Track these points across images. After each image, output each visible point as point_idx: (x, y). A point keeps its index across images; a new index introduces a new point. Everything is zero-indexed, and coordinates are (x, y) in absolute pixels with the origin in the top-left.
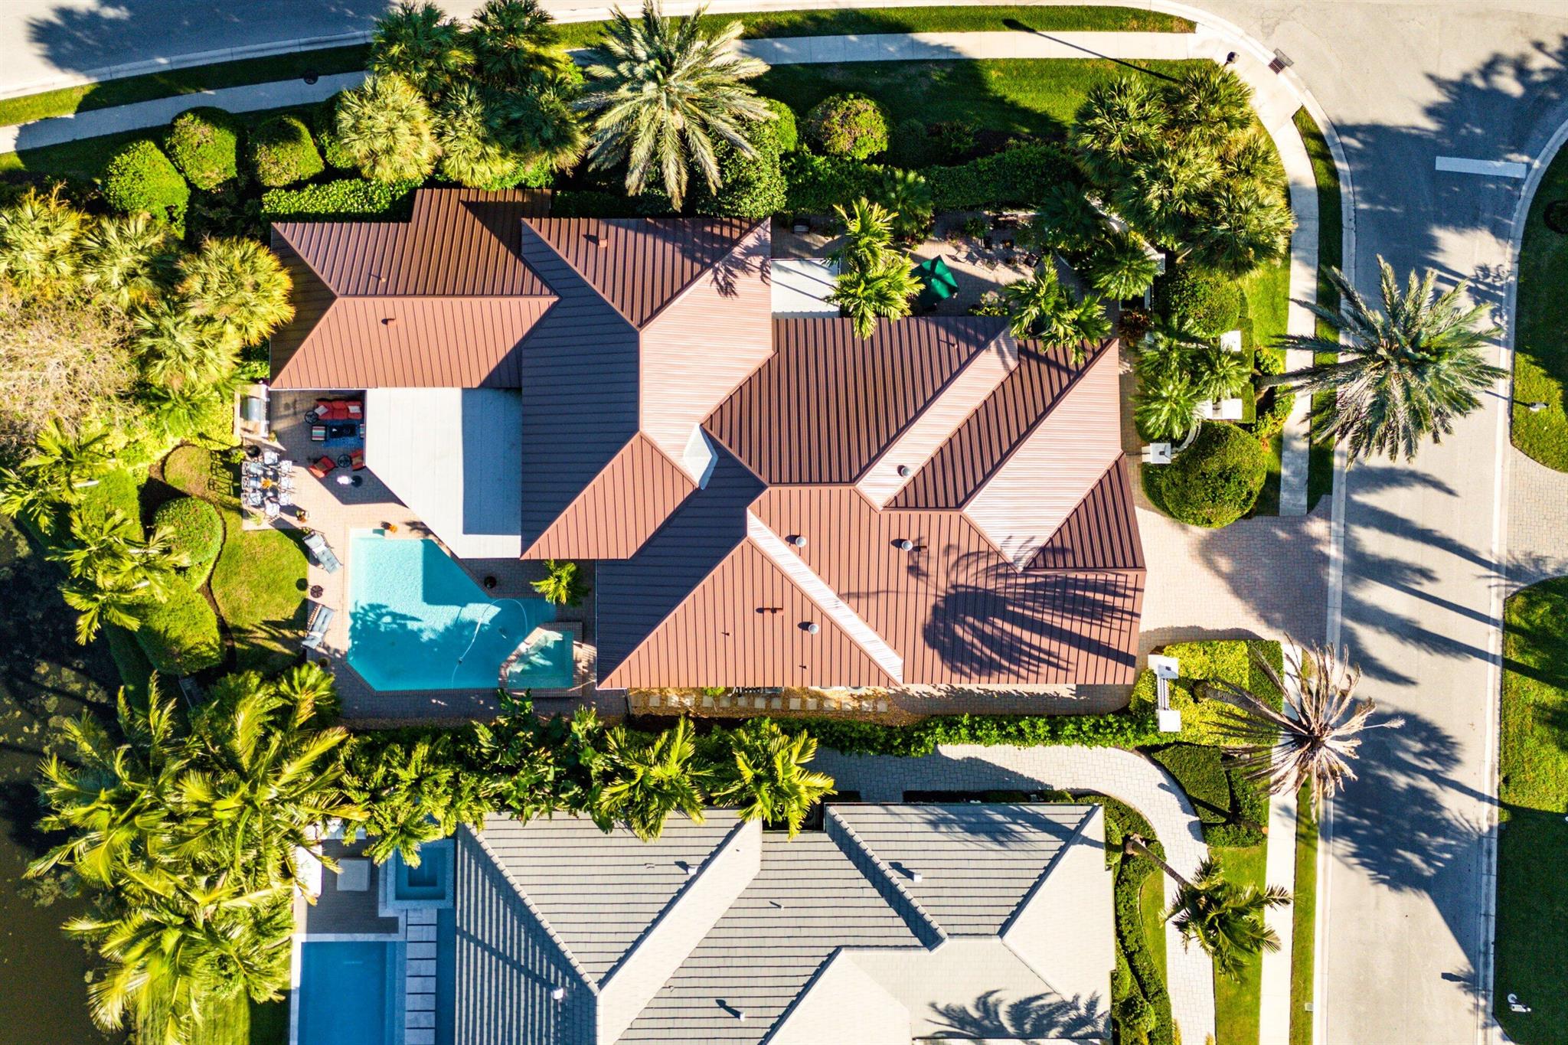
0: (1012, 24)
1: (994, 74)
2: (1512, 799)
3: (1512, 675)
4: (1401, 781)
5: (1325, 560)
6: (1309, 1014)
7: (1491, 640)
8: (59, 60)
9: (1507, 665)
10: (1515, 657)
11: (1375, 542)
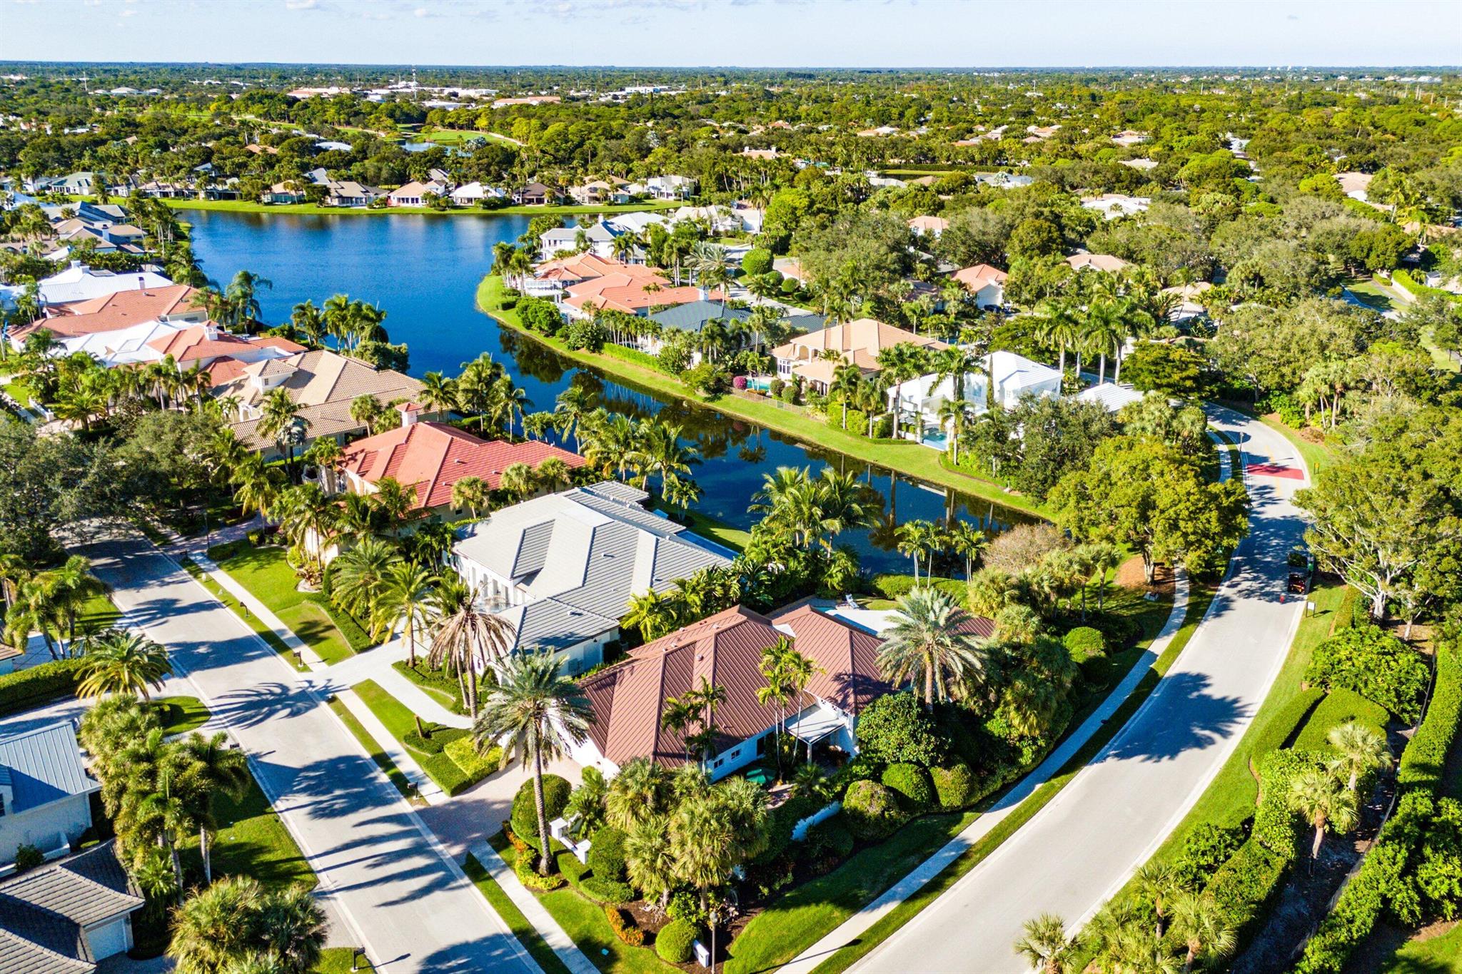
0: (856, 942)
1: (837, 913)
2: (270, 816)
3: (297, 855)
4: (338, 792)
5: (442, 842)
6: (339, 714)
7: (316, 864)
8: (1181, 677)
9: (302, 858)
10: (300, 862)
11: (419, 862)
